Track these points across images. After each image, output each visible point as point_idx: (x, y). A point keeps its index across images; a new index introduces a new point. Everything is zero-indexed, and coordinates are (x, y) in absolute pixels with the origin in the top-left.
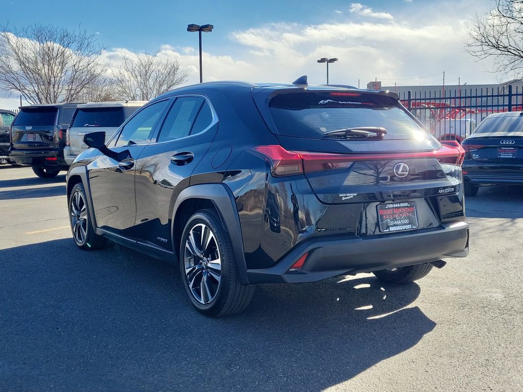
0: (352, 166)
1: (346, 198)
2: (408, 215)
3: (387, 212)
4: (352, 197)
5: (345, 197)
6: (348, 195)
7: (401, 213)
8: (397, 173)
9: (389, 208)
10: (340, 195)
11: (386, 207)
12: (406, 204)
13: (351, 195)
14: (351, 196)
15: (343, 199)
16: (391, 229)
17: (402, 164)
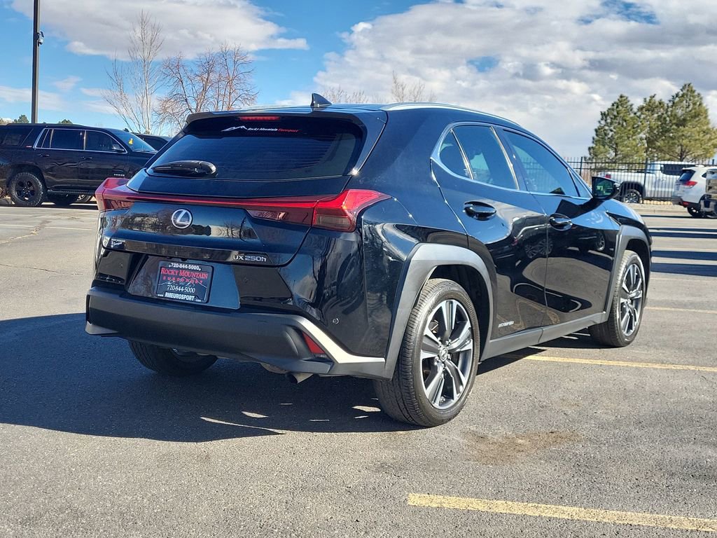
1: (117, 244)
2: (197, 281)
3: (170, 272)
4: (121, 243)
5: (116, 242)
6: (118, 240)
7: (187, 277)
8: (175, 222)
9: (173, 268)
10: (112, 239)
11: (170, 266)
12: (196, 268)
15: (114, 244)
16: (167, 295)
17: (184, 211)
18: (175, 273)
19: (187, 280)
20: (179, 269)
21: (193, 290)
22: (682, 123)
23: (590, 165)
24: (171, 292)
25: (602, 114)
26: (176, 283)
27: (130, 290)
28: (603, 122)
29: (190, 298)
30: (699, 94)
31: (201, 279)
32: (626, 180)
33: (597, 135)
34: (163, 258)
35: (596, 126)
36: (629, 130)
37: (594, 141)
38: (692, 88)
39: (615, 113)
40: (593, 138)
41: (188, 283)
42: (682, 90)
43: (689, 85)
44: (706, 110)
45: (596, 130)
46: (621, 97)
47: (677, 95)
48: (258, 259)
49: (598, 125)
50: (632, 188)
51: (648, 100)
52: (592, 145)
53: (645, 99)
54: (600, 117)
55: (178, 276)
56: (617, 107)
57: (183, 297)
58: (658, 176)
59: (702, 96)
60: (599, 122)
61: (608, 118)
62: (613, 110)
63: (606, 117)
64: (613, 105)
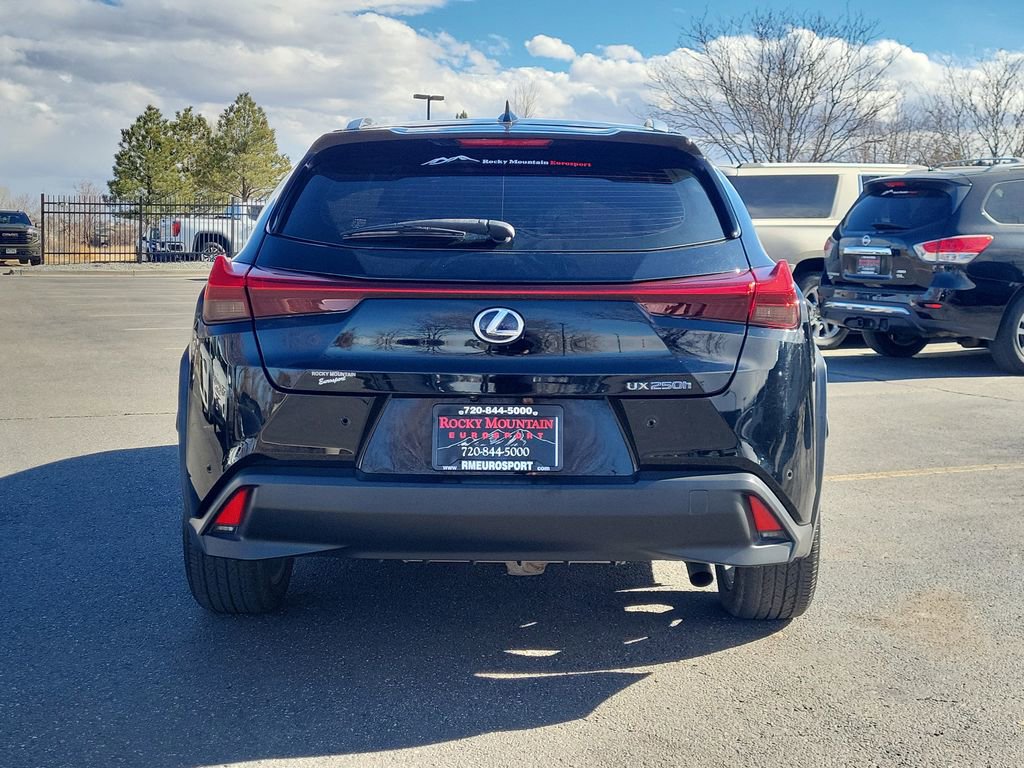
0: (355, 309)
1: (328, 381)
2: (530, 435)
3: (462, 423)
4: (343, 379)
5: (326, 378)
6: (332, 374)
7: (506, 430)
8: (484, 332)
9: (469, 416)
10: (313, 373)
11: (461, 413)
12: (528, 411)
13: (342, 374)
14: (339, 377)
15: (321, 382)
16: (465, 465)
17: (503, 313)
18: (474, 424)
19: (507, 435)
20: (483, 415)
21: (524, 452)
22: (242, 148)
23: (112, 208)
24: (473, 459)
25: (123, 133)
26: (481, 442)
27: (365, 466)
28: (126, 145)
29: (522, 466)
30: (259, 108)
31: (540, 431)
32: (202, 229)
33: (118, 164)
34: (439, 400)
35: (118, 150)
36: (166, 157)
37: (117, 172)
38: (250, 100)
39: (143, 132)
40: (115, 169)
41: (509, 439)
42: (237, 103)
43: (246, 95)
44: (273, 131)
45: (117, 157)
46: (150, 108)
47: (231, 109)
48: (677, 385)
49: (120, 149)
50: (211, 241)
51: (181, 114)
52: (113, 178)
53: (178, 113)
54: (121, 137)
55: (483, 429)
56: (145, 123)
57: (506, 466)
58: (245, 222)
59: (264, 111)
60: (121, 145)
61: (134, 139)
62: (139, 127)
63: (130, 138)
64: (139, 120)
